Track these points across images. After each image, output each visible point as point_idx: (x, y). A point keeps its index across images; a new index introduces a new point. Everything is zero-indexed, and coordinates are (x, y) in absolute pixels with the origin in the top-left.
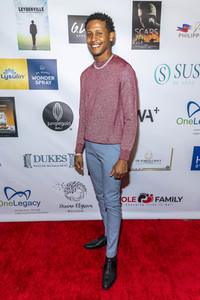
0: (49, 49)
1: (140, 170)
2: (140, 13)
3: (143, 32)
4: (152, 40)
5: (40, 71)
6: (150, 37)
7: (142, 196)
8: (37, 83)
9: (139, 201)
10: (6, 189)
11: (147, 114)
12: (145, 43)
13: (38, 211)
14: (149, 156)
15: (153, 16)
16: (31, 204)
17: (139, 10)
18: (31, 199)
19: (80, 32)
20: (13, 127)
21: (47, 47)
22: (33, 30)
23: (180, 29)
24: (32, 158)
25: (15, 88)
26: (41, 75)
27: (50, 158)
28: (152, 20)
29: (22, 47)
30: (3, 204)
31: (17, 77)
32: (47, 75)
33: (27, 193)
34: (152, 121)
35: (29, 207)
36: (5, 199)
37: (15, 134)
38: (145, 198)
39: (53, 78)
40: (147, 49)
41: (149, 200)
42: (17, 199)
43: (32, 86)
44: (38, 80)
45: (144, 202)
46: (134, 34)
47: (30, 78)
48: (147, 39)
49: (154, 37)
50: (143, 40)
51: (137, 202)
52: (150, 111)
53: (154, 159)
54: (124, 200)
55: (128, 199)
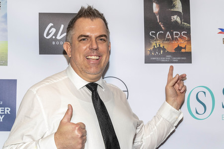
0: (5, 64)
2: (156, 8)
3: (162, 36)
6: (175, 44)
12: (166, 53)
15: (178, 13)
17: (155, 5)
19: (59, 37)
28: (176, 18)
39: (8, 111)
49: (182, 44)
50: (164, 49)
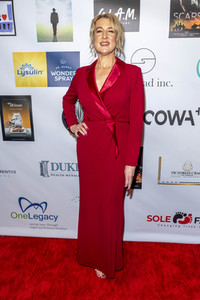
0: (72, 40)
1: (176, 184)
3: (183, 17)
4: (195, 26)
5: (60, 65)
6: (192, 23)
7: (178, 216)
8: (57, 79)
9: (175, 221)
10: (20, 199)
11: (187, 115)
12: (185, 30)
13: (56, 227)
14: (188, 167)
16: (48, 218)
18: (47, 213)
20: (30, 130)
21: (69, 38)
22: (54, 19)
24: (49, 165)
25: (33, 85)
26: (61, 70)
27: (69, 167)
28: (195, 2)
29: (41, 39)
30: (18, 216)
31: (35, 72)
32: (69, 70)
33: (44, 205)
34: (193, 124)
35: (45, 222)
36: (19, 211)
37: (30, 138)
38: (181, 218)
40: (188, 37)
41: (187, 221)
42: (33, 211)
43: (51, 83)
44: (59, 76)
46: (172, 19)
47: (49, 74)
48: (188, 25)
49: (197, 22)
50: (184, 27)
51: (172, 223)
52: (190, 112)
53: (194, 170)
54: (156, 219)
55: (160, 219)
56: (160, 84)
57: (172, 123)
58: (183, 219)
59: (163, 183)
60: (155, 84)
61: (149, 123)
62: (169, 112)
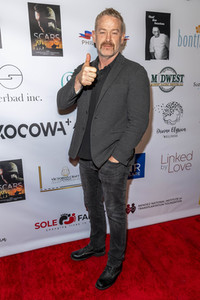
1: (57, 189)
2: (37, 16)
3: (43, 37)
4: (54, 46)
6: (52, 43)
7: (63, 217)
9: (61, 223)
11: (59, 126)
12: (46, 49)
15: (52, 21)
17: (36, 13)
23: (82, 35)
28: (51, 24)
34: (65, 133)
38: (66, 219)
40: (50, 55)
41: (72, 220)
45: (66, 223)
46: (33, 39)
49: (56, 42)
50: (44, 46)
51: (59, 225)
52: (61, 123)
53: (71, 174)
54: (44, 225)
55: (47, 224)
56: (30, 99)
57: (46, 134)
58: (68, 220)
59: (46, 191)
60: (25, 99)
61: (24, 136)
62: (42, 124)
